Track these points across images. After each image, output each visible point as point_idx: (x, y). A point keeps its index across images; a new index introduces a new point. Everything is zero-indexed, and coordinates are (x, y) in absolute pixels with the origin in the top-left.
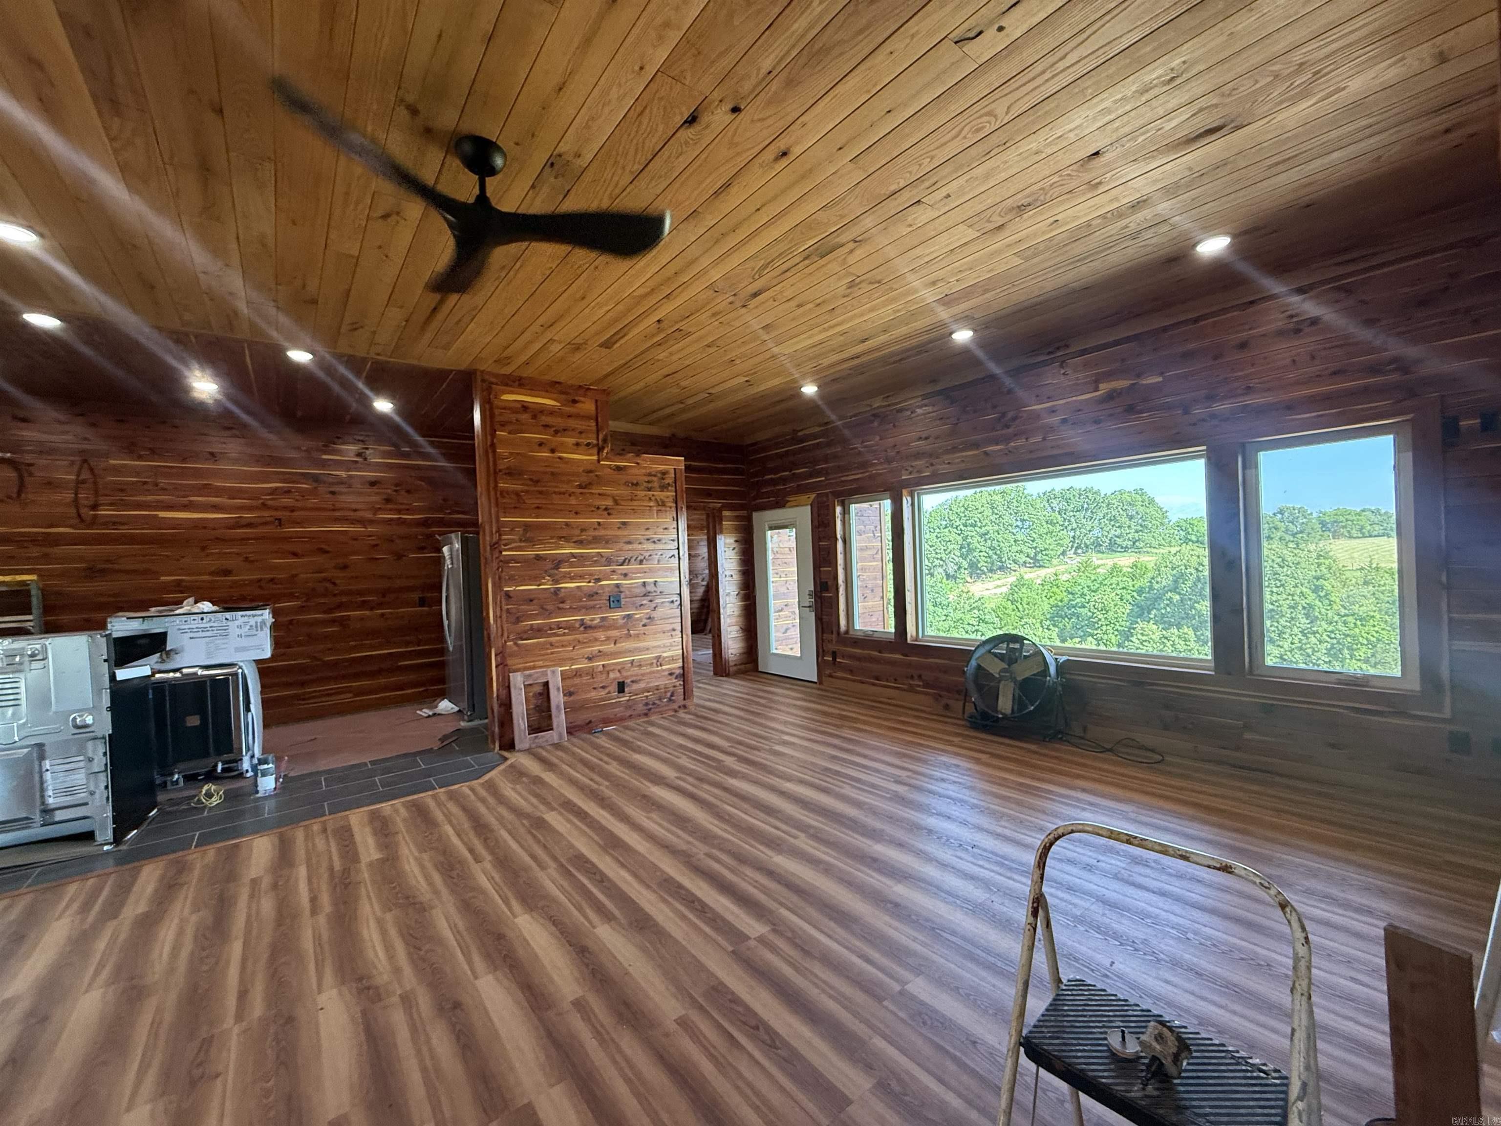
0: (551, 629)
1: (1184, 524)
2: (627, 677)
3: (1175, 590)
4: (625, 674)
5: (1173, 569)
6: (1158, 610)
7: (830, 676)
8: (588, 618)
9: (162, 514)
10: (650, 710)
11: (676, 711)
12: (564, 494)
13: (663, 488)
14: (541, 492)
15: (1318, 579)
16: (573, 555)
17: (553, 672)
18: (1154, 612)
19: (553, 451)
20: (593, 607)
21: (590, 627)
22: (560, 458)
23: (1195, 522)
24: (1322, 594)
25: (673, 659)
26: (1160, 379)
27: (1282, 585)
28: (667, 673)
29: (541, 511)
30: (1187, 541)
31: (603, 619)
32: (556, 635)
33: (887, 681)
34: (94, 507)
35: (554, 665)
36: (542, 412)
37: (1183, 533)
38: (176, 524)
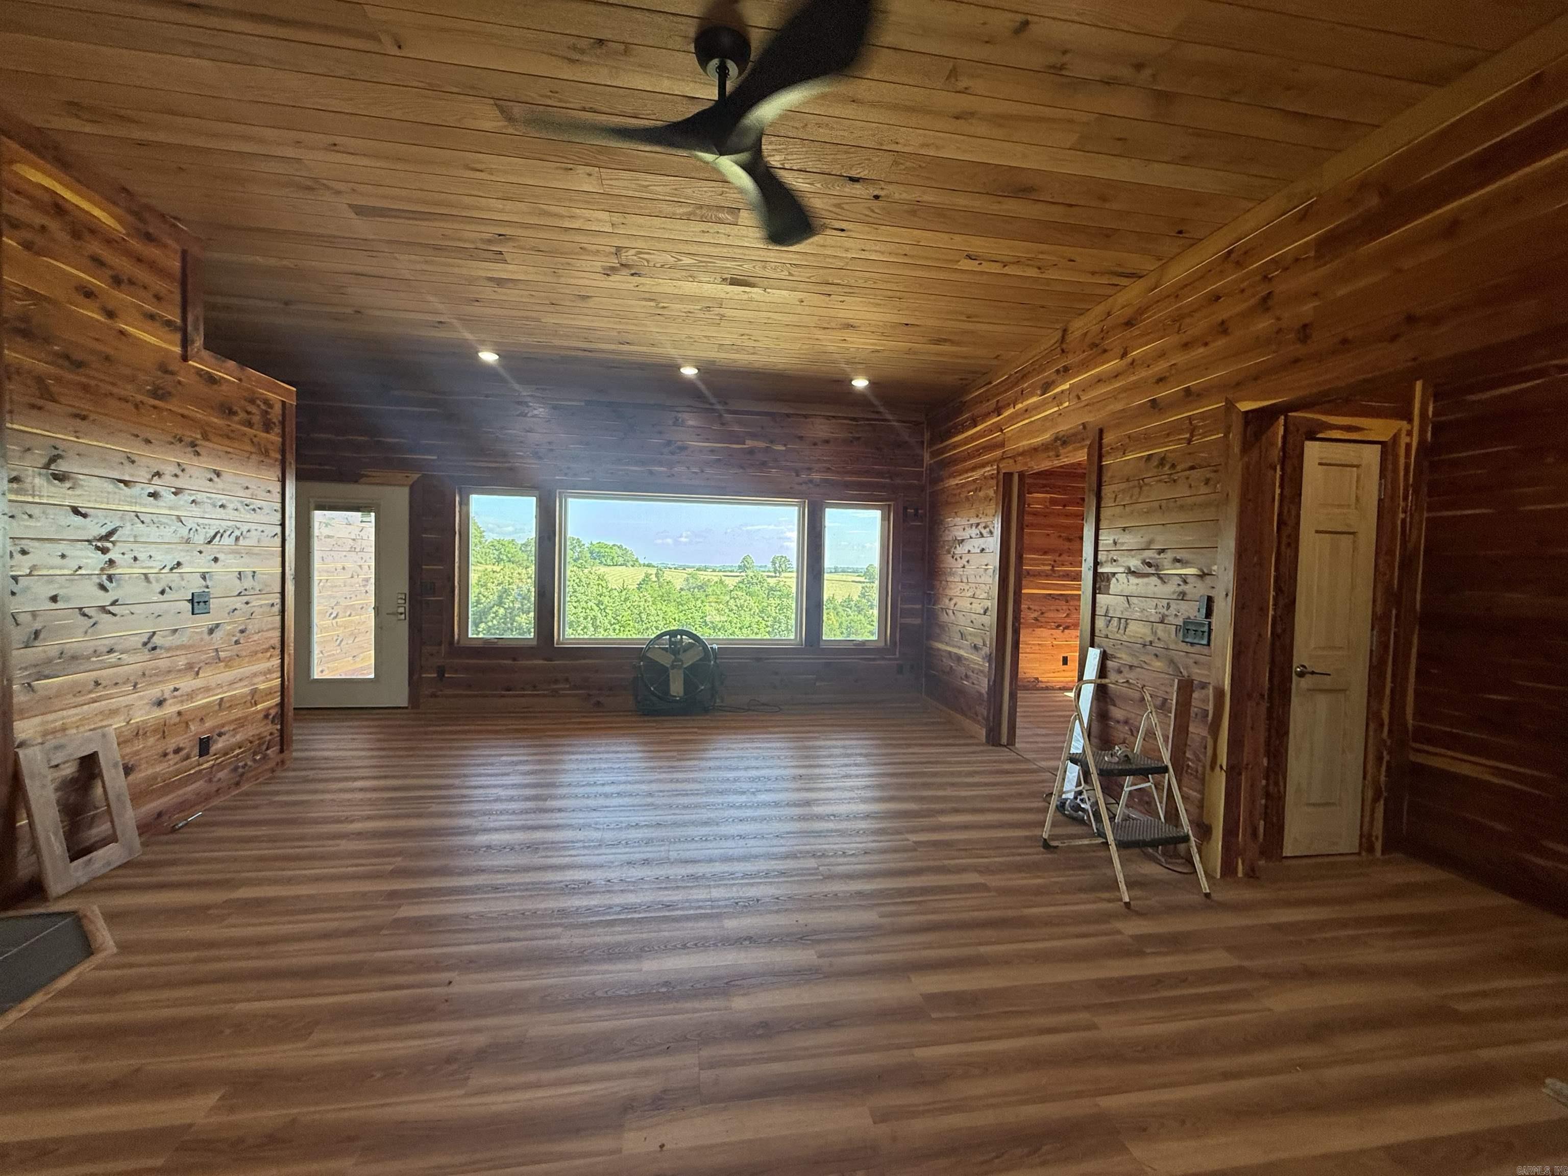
0: (97, 654)
1: (496, 543)
2: (211, 730)
3: (500, 604)
4: (209, 723)
5: (499, 584)
6: (486, 623)
7: (434, 695)
10: (242, 775)
11: (273, 771)
12: (126, 401)
13: (267, 426)
14: (85, 388)
15: (601, 595)
17: (104, 734)
18: (482, 625)
19: (111, 314)
20: (167, 612)
22: (122, 332)
23: (506, 543)
24: (602, 607)
25: (269, 693)
26: (784, 448)
27: (578, 601)
28: (261, 715)
29: (84, 424)
30: (499, 561)
32: (105, 664)
33: (523, 689)
36: (92, 231)
37: (497, 553)
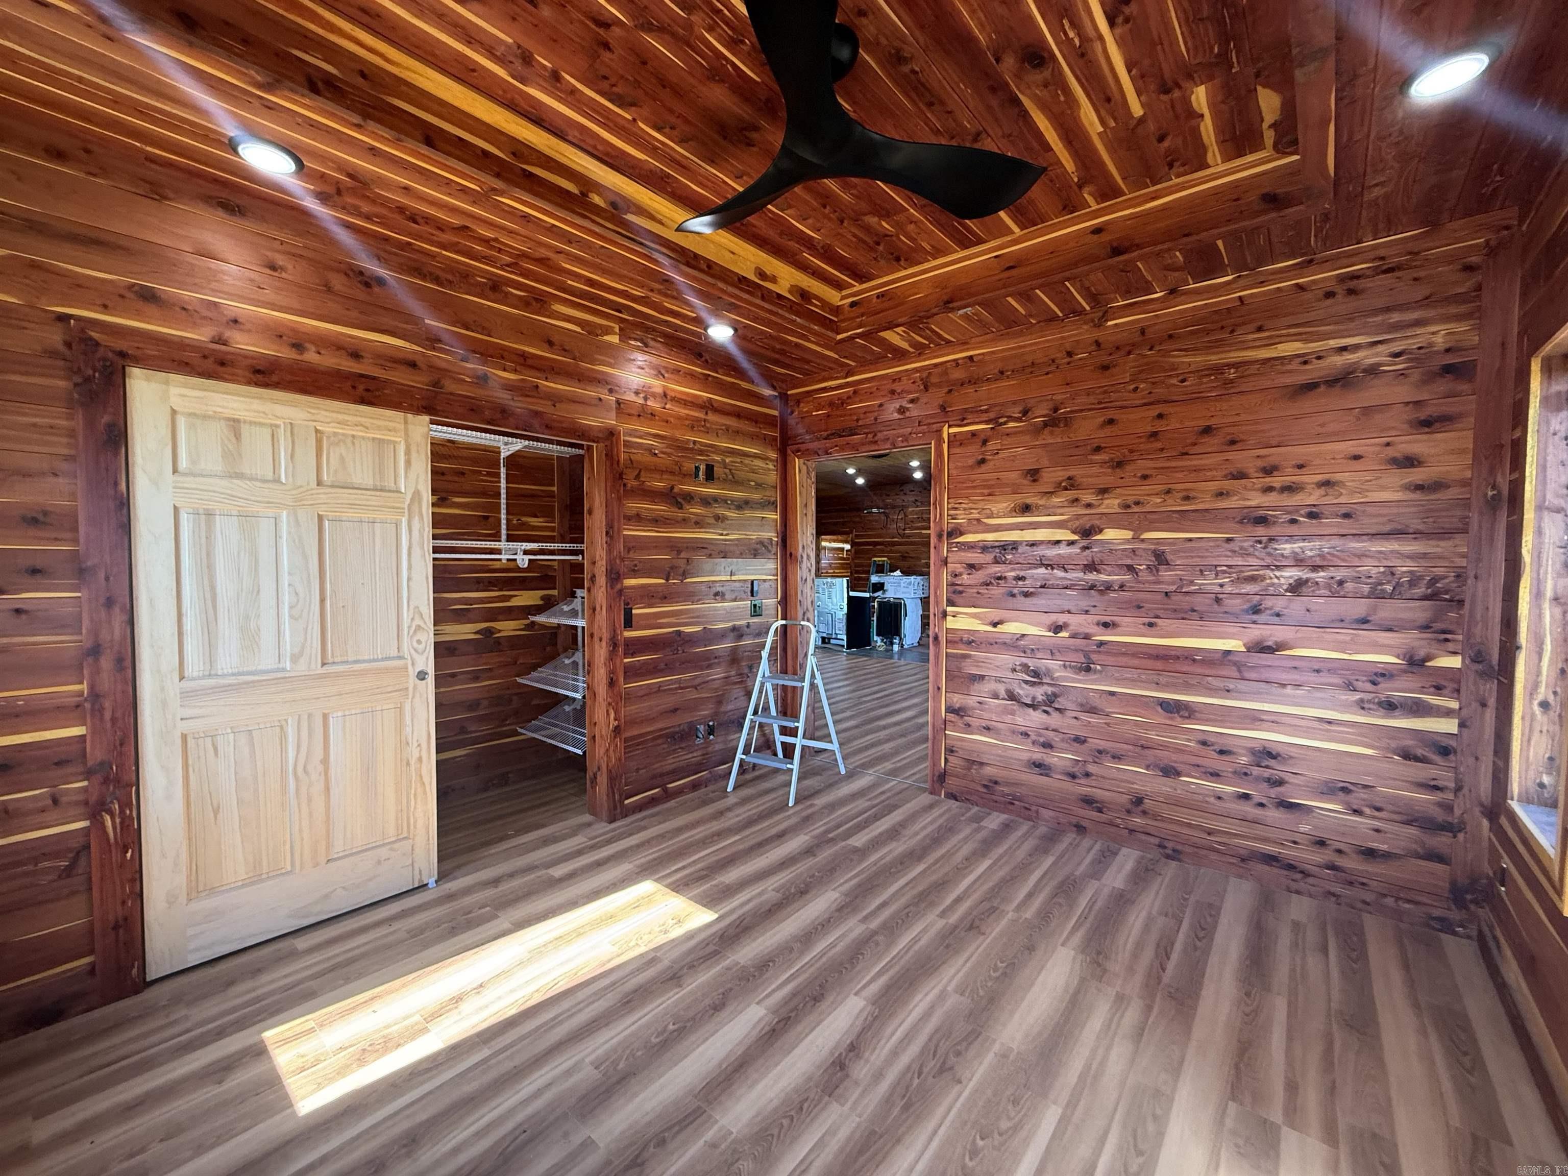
34: (904, 530)
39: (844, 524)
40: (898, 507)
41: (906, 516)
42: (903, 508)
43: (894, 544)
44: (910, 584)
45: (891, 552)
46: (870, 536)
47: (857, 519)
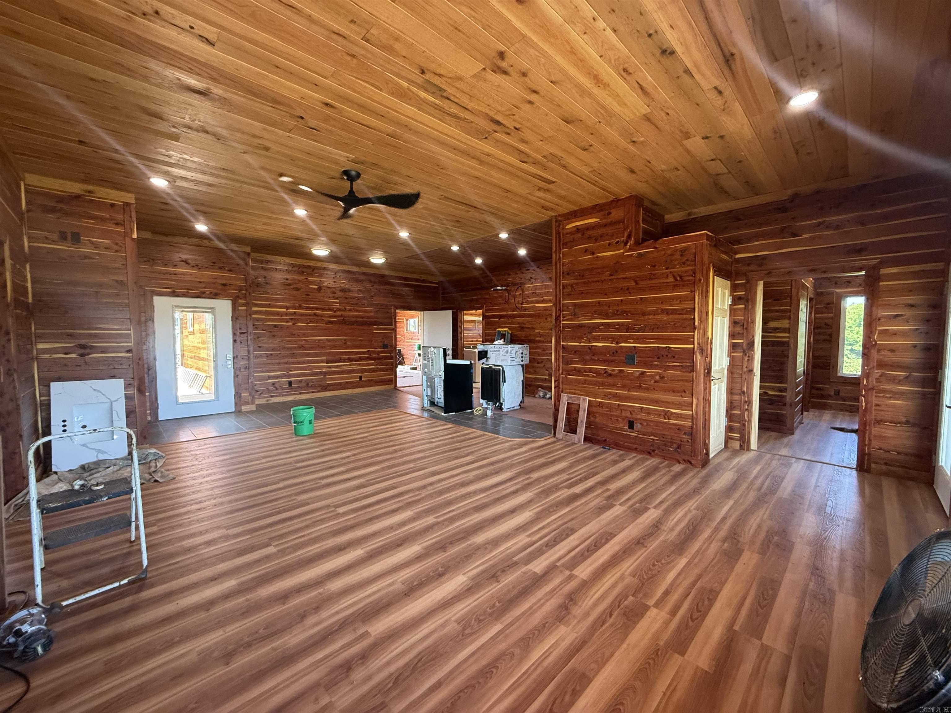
0: (585, 372)
2: (637, 419)
4: (634, 416)
8: (609, 368)
9: (537, 305)
10: (654, 451)
11: (679, 462)
12: (598, 281)
13: (682, 264)
14: (584, 283)
16: (603, 324)
17: (584, 399)
19: (593, 253)
20: (613, 361)
21: (610, 375)
22: (598, 257)
28: (673, 427)
29: (584, 295)
31: (620, 371)
32: (588, 376)
34: (522, 304)
35: (587, 396)
36: (588, 229)
38: (539, 309)
39: (477, 300)
40: (517, 284)
41: (523, 292)
42: (522, 285)
43: (514, 316)
44: (507, 352)
45: (512, 323)
46: (497, 310)
47: (487, 296)
